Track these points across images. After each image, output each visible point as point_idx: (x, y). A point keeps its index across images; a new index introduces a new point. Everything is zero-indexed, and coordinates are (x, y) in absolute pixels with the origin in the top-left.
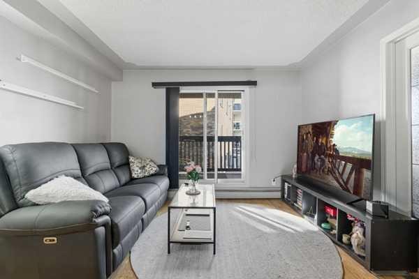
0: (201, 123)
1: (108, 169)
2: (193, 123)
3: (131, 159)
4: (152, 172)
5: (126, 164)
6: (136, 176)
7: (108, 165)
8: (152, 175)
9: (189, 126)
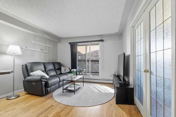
0: (98, 54)
1: (53, 70)
2: (95, 54)
3: (62, 67)
4: (68, 72)
5: (60, 69)
6: (62, 73)
7: (54, 69)
8: (68, 73)
9: (93, 56)
